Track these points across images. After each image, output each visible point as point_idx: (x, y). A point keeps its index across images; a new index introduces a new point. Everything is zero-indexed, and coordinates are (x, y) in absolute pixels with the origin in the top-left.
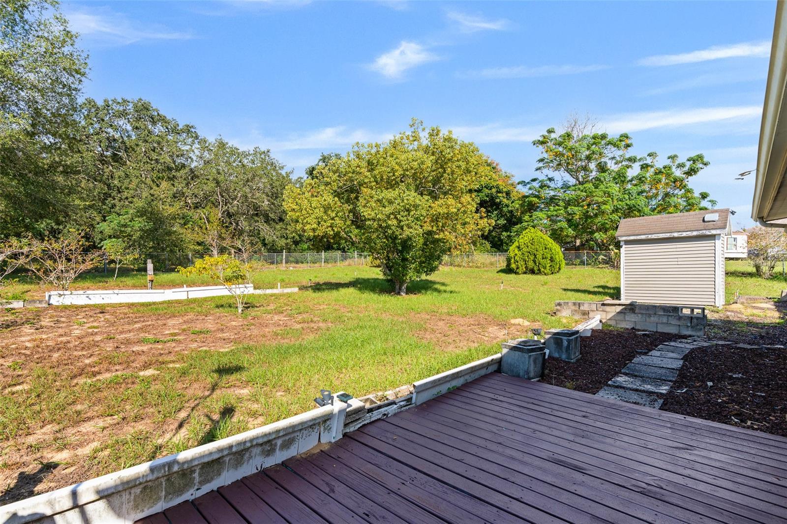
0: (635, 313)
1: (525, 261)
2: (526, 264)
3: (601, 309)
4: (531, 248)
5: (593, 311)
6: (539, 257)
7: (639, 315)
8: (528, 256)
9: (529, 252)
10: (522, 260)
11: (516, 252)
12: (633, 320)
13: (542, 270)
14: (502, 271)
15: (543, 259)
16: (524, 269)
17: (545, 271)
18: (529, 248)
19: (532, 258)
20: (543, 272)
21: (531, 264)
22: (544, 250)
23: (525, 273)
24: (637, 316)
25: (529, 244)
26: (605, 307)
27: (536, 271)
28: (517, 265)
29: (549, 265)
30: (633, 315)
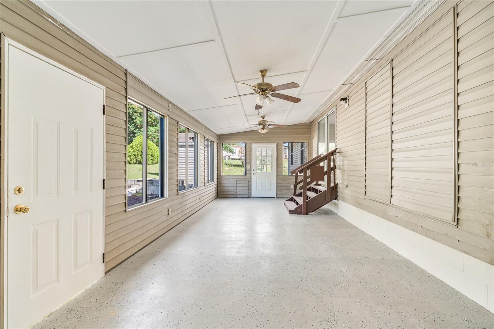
0: (154, 185)
1: (136, 156)
2: (136, 158)
3: (137, 184)
4: (140, 148)
5: (132, 185)
7: (155, 186)
8: (137, 153)
9: (138, 150)
10: (134, 155)
11: (130, 150)
12: (152, 189)
16: (135, 161)
18: (138, 148)
19: (140, 154)
21: (139, 158)
23: (136, 163)
24: (154, 187)
25: (138, 145)
26: (139, 182)
28: (130, 158)
29: (151, 159)
30: (152, 186)
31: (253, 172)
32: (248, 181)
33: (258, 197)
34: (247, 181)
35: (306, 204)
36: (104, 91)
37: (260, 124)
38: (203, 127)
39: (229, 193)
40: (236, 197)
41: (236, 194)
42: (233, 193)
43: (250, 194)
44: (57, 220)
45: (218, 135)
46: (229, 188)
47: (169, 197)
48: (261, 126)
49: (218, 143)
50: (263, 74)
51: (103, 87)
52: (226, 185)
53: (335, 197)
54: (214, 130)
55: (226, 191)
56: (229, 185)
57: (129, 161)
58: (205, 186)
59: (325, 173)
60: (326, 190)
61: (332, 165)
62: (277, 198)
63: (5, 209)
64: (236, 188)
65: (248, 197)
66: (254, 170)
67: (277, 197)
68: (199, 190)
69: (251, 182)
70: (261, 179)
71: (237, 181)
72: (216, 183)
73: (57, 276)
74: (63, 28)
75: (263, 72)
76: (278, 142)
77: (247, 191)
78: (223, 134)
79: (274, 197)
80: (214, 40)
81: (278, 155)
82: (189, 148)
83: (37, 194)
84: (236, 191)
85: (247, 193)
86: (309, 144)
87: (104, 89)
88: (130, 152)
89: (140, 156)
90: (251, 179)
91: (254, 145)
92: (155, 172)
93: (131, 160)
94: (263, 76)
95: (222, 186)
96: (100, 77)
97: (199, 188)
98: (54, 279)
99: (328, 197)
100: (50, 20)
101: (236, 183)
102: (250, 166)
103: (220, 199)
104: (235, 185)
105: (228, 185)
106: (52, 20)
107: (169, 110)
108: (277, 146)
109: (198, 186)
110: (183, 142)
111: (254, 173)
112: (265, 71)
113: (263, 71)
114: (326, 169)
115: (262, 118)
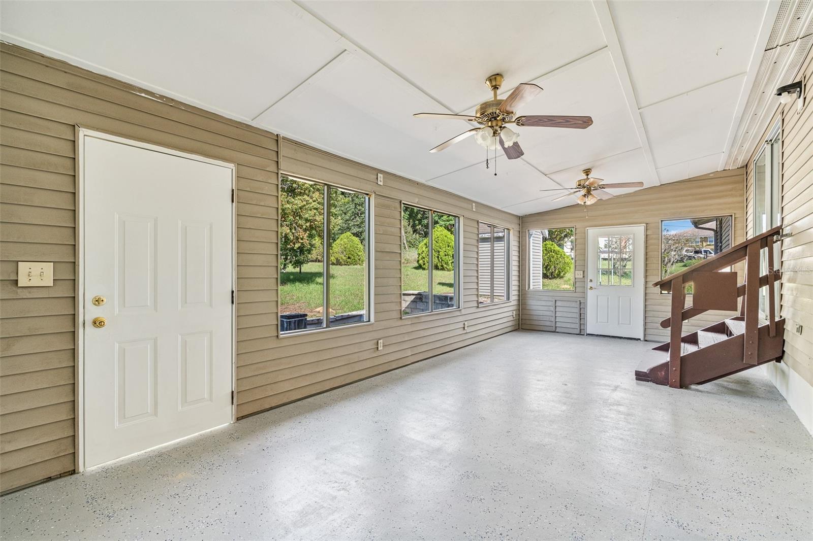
6: (442, 254)
11: (424, 249)
13: (445, 266)
14: (416, 268)
15: (445, 255)
17: (448, 267)
19: (436, 255)
20: (446, 268)
21: (435, 261)
22: (447, 248)
27: (440, 267)
28: (424, 261)
29: (451, 261)
31: (590, 285)
32: (578, 303)
33: (601, 335)
34: (576, 302)
35: (679, 363)
36: (234, 170)
37: (580, 186)
38: (473, 204)
39: (542, 323)
40: (554, 332)
41: (553, 324)
42: (548, 324)
43: (582, 328)
44: (155, 340)
45: (519, 218)
46: (541, 313)
47: (376, 321)
48: (583, 192)
49: (519, 231)
50: (494, 84)
51: (232, 166)
52: (534, 308)
53: (778, 356)
54: (502, 208)
55: (535, 318)
56: (542, 308)
57: (422, 265)
58: (478, 307)
59: (741, 291)
60: (743, 334)
61: (764, 271)
62: (646, 341)
63: (80, 320)
64: (553, 315)
65: (578, 332)
66: (591, 281)
67: (646, 339)
68: (461, 313)
69: (585, 303)
70: (608, 298)
71: (556, 301)
72: (515, 303)
73: (155, 408)
74: (164, 101)
75: (495, 80)
76: (648, 220)
77: (577, 321)
78: (529, 215)
79: (640, 339)
80: (346, 50)
81: (648, 248)
82: (480, 242)
83: (124, 307)
84: (553, 319)
85: (577, 326)
86: (737, 220)
87: (234, 168)
88: (423, 251)
89: (436, 258)
90: (585, 298)
91: (592, 232)
92: (448, 282)
93: (424, 264)
94: (495, 88)
95: (527, 308)
96: (227, 153)
97: (460, 310)
98: (149, 411)
99: (751, 351)
100: (143, 95)
101: (553, 305)
102: (584, 272)
103: (522, 331)
104: (552, 309)
105: (539, 308)
106: (145, 95)
107: (377, 183)
108: (647, 229)
109: (460, 307)
110: (483, 234)
111: (591, 287)
112: (498, 78)
113: (494, 77)
114: (742, 280)
115: (584, 175)
